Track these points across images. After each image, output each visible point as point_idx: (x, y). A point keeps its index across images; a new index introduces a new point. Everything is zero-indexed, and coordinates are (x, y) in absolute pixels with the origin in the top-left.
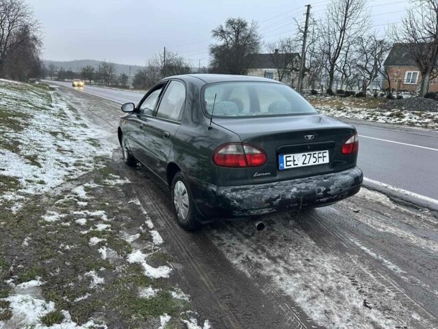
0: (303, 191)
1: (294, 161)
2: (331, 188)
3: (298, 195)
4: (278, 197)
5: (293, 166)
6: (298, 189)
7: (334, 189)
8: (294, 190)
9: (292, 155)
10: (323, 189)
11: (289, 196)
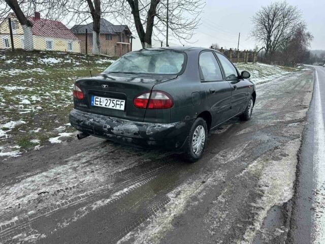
0: (96, 123)
1: (101, 102)
2: (114, 128)
3: (92, 124)
4: (82, 121)
5: (99, 105)
6: (94, 120)
7: (116, 130)
8: (91, 120)
9: (99, 98)
10: (109, 127)
11: (87, 123)
